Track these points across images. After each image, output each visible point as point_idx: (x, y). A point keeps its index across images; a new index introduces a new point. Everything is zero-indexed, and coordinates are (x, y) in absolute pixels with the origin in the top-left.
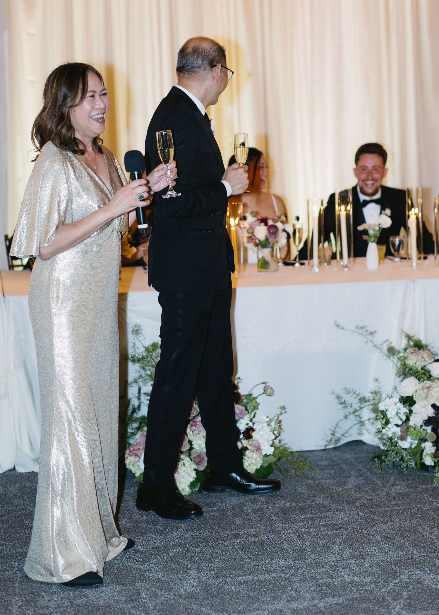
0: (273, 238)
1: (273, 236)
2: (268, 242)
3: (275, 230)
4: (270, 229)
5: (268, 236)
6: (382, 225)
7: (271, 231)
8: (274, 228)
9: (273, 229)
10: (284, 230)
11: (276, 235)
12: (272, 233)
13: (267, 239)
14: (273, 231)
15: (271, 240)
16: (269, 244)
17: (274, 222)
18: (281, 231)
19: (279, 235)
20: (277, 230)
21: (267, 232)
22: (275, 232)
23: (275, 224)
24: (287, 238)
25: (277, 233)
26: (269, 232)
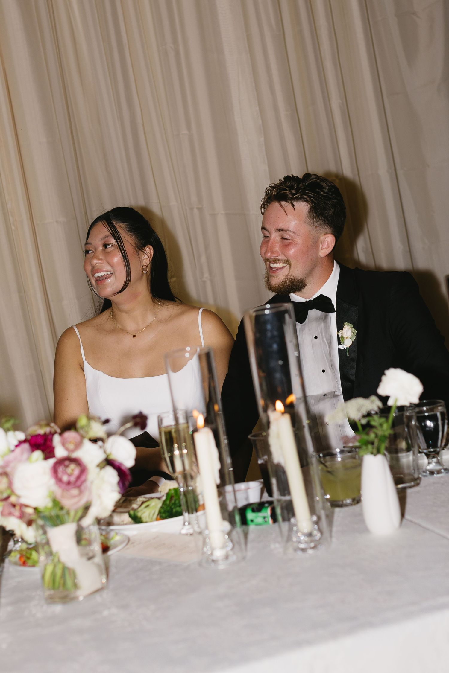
0: (74, 497)
1: (75, 492)
2: (62, 508)
3: (77, 472)
4: (61, 470)
5: (58, 491)
6: (396, 400)
7: (65, 478)
8: (72, 466)
9: (69, 470)
10: (109, 462)
11: (83, 487)
12: (69, 483)
13: (56, 503)
14: (70, 475)
15: (67, 503)
16: (68, 513)
17: (67, 449)
18: (98, 469)
19: (92, 482)
20: (83, 470)
21: (53, 481)
22: (78, 478)
23: (75, 455)
24: (119, 483)
25: (83, 478)
26: (59, 480)
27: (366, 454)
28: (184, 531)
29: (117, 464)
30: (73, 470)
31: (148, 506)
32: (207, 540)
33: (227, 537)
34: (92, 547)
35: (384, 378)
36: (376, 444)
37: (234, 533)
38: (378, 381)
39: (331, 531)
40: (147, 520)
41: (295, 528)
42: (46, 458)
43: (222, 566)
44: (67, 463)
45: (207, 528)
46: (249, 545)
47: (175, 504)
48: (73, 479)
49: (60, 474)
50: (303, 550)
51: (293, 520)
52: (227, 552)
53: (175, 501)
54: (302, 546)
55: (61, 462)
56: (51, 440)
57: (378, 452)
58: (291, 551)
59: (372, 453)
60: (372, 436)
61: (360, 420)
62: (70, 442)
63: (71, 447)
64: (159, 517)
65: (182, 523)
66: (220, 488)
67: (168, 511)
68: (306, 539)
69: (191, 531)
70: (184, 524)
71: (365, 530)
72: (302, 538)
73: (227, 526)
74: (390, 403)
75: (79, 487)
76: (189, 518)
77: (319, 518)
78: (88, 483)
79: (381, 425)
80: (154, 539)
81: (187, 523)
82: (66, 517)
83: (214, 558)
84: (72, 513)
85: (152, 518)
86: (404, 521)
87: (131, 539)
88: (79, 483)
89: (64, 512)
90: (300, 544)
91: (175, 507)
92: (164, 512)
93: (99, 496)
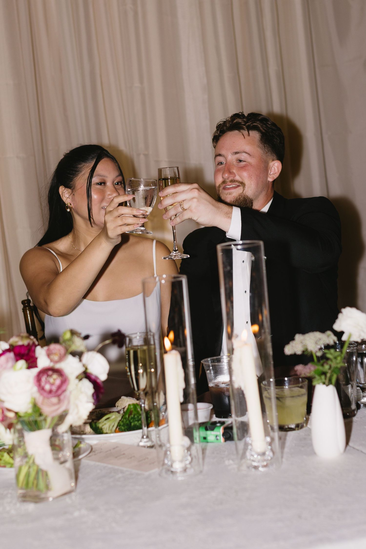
0: (54, 405)
1: (54, 400)
2: (41, 415)
3: (58, 382)
4: (44, 379)
5: (40, 399)
6: (350, 336)
7: (47, 387)
8: (55, 376)
9: (51, 380)
10: (86, 375)
11: (62, 397)
12: (50, 392)
13: (36, 409)
14: (52, 384)
15: (46, 410)
16: (45, 420)
17: (51, 361)
18: (77, 381)
19: (71, 392)
20: (64, 380)
21: (35, 389)
22: (59, 387)
23: (58, 366)
24: (93, 395)
25: (63, 388)
26: (41, 388)
27: (319, 384)
28: (142, 444)
29: (93, 377)
30: (54, 380)
31: (108, 418)
32: (168, 453)
33: (186, 451)
34: (64, 453)
35: (340, 316)
36: (328, 375)
37: (193, 448)
38: (334, 318)
39: (282, 453)
40: (107, 431)
41: (250, 447)
42: (29, 367)
43: (180, 478)
44: (50, 373)
45: (169, 441)
46: (207, 460)
47: (133, 418)
48: (54, 388)
49: (43, 384)
50: (256, 468)
51: (248, 439)
52: (186, 465)
53: (134, 416)
54: (255, 464)
55: (45, 371)
56: (34, 351)
57: (330, 383)
58: (244, 468)
59: (324, 383)
60: (327, 367)
61: (316, 352)
62: (55, 354)
63: (56, 358)
64: (117, 429)
65: (140, 436)
66: (184, 405)
67: (127, 425)
68: (259, 457)
69: (149, 444)
70: (143, 437)
71: (313, 453)
72: (255, 456)
73: (187, 441)
74: (344, 338)
75: (59, 396)
76: (148, 432)
77: (272, 439)
78: (67, 393)
79: (336, 358)
80: (114, 449)
81: (145, 437)
82: (43, 423)
83: (173, 469)
84: (49, 420)
85: (111, 430)
86: (348, 447)
87: (93, 447)
88: (60, 392)
89: (42, 418)
90: (253, 462)
91: (133, 421)
92: (123, 426)
93: (77, 406)
